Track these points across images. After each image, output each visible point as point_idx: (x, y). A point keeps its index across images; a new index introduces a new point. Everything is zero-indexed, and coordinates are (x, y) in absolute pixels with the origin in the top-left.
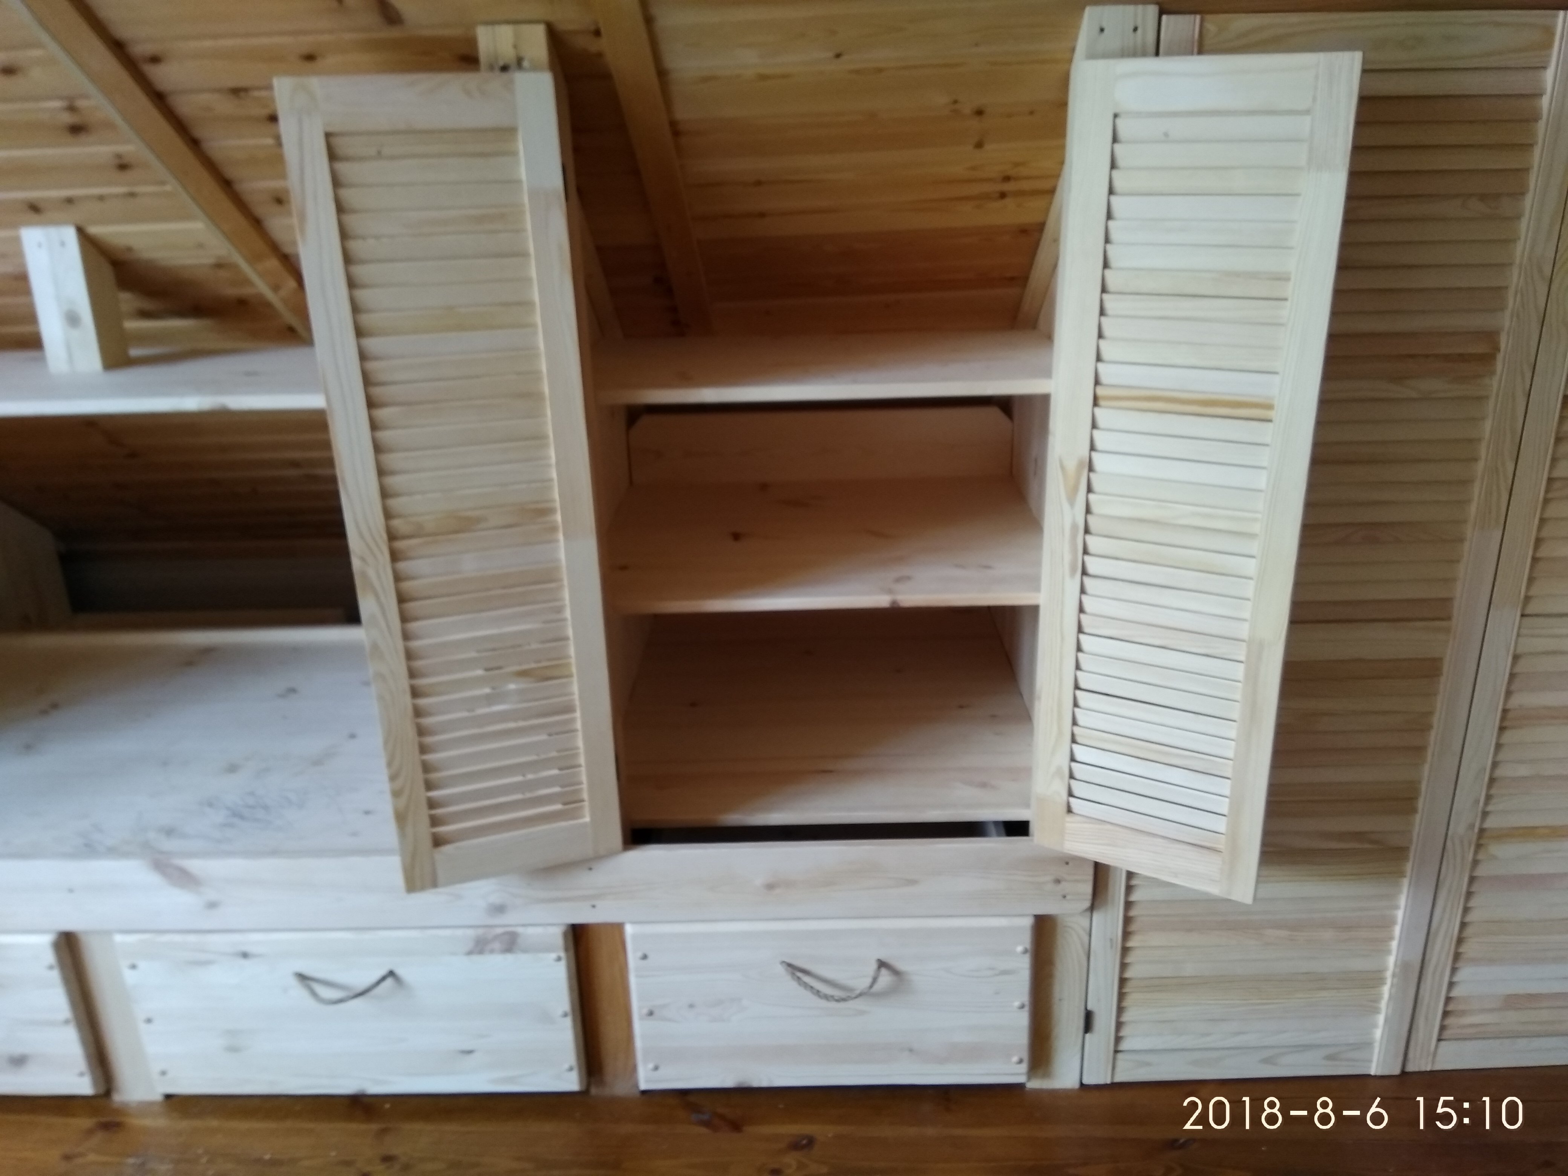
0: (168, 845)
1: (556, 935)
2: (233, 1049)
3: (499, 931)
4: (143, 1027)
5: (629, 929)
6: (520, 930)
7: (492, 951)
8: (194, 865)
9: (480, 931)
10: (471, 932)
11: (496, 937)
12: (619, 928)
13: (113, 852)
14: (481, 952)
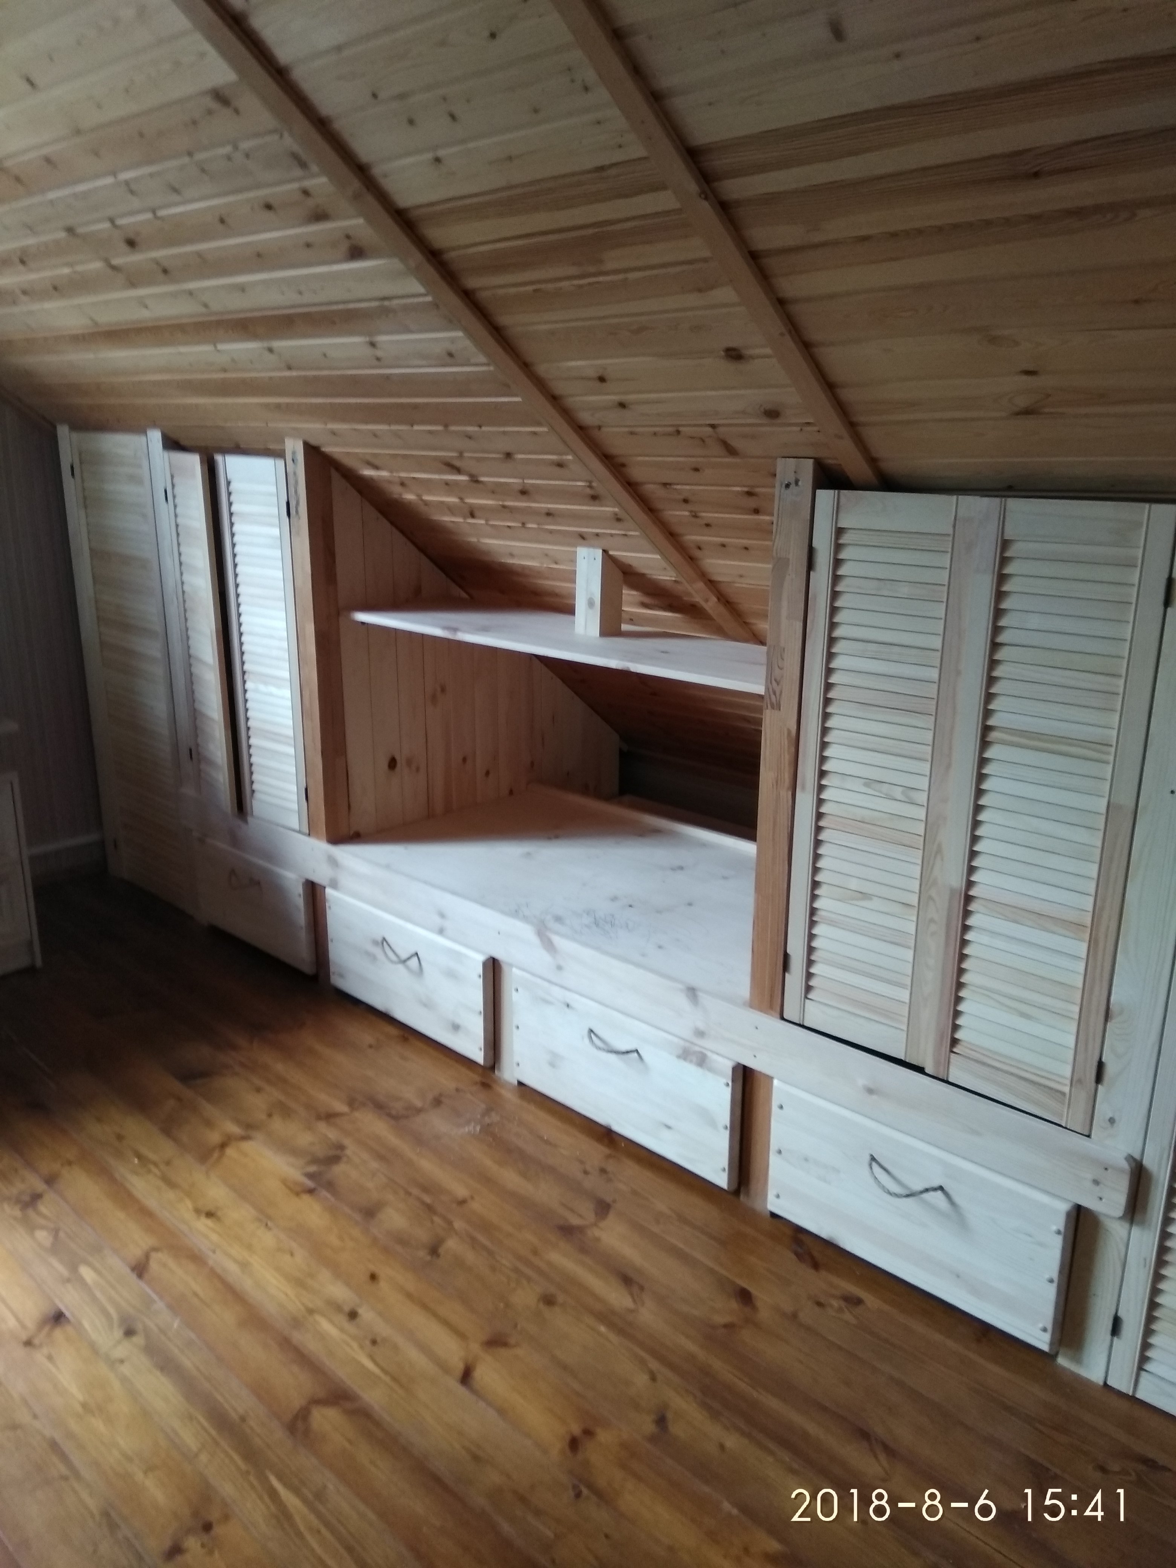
0: (552, 925)
1: (727, 1067)
2: (552, 1065)
3: (697, 1049)
4: (514, 1029)
5: (776, 1082)
6: (709, 1054)
7: (691, 1061)
8: (556, 940)
9: (687, 1044)
10: (682, 1043)
11: (695, 1053)
12: (770, 1079)
13: (525, 919)
14: (685, 1059)
